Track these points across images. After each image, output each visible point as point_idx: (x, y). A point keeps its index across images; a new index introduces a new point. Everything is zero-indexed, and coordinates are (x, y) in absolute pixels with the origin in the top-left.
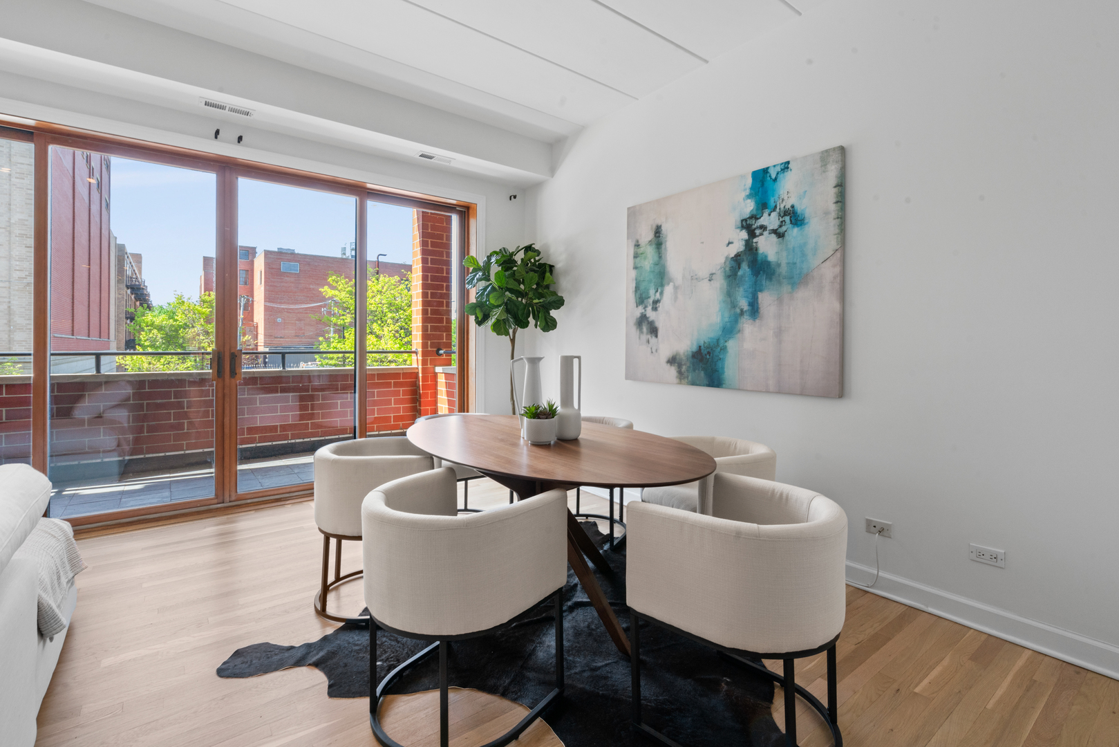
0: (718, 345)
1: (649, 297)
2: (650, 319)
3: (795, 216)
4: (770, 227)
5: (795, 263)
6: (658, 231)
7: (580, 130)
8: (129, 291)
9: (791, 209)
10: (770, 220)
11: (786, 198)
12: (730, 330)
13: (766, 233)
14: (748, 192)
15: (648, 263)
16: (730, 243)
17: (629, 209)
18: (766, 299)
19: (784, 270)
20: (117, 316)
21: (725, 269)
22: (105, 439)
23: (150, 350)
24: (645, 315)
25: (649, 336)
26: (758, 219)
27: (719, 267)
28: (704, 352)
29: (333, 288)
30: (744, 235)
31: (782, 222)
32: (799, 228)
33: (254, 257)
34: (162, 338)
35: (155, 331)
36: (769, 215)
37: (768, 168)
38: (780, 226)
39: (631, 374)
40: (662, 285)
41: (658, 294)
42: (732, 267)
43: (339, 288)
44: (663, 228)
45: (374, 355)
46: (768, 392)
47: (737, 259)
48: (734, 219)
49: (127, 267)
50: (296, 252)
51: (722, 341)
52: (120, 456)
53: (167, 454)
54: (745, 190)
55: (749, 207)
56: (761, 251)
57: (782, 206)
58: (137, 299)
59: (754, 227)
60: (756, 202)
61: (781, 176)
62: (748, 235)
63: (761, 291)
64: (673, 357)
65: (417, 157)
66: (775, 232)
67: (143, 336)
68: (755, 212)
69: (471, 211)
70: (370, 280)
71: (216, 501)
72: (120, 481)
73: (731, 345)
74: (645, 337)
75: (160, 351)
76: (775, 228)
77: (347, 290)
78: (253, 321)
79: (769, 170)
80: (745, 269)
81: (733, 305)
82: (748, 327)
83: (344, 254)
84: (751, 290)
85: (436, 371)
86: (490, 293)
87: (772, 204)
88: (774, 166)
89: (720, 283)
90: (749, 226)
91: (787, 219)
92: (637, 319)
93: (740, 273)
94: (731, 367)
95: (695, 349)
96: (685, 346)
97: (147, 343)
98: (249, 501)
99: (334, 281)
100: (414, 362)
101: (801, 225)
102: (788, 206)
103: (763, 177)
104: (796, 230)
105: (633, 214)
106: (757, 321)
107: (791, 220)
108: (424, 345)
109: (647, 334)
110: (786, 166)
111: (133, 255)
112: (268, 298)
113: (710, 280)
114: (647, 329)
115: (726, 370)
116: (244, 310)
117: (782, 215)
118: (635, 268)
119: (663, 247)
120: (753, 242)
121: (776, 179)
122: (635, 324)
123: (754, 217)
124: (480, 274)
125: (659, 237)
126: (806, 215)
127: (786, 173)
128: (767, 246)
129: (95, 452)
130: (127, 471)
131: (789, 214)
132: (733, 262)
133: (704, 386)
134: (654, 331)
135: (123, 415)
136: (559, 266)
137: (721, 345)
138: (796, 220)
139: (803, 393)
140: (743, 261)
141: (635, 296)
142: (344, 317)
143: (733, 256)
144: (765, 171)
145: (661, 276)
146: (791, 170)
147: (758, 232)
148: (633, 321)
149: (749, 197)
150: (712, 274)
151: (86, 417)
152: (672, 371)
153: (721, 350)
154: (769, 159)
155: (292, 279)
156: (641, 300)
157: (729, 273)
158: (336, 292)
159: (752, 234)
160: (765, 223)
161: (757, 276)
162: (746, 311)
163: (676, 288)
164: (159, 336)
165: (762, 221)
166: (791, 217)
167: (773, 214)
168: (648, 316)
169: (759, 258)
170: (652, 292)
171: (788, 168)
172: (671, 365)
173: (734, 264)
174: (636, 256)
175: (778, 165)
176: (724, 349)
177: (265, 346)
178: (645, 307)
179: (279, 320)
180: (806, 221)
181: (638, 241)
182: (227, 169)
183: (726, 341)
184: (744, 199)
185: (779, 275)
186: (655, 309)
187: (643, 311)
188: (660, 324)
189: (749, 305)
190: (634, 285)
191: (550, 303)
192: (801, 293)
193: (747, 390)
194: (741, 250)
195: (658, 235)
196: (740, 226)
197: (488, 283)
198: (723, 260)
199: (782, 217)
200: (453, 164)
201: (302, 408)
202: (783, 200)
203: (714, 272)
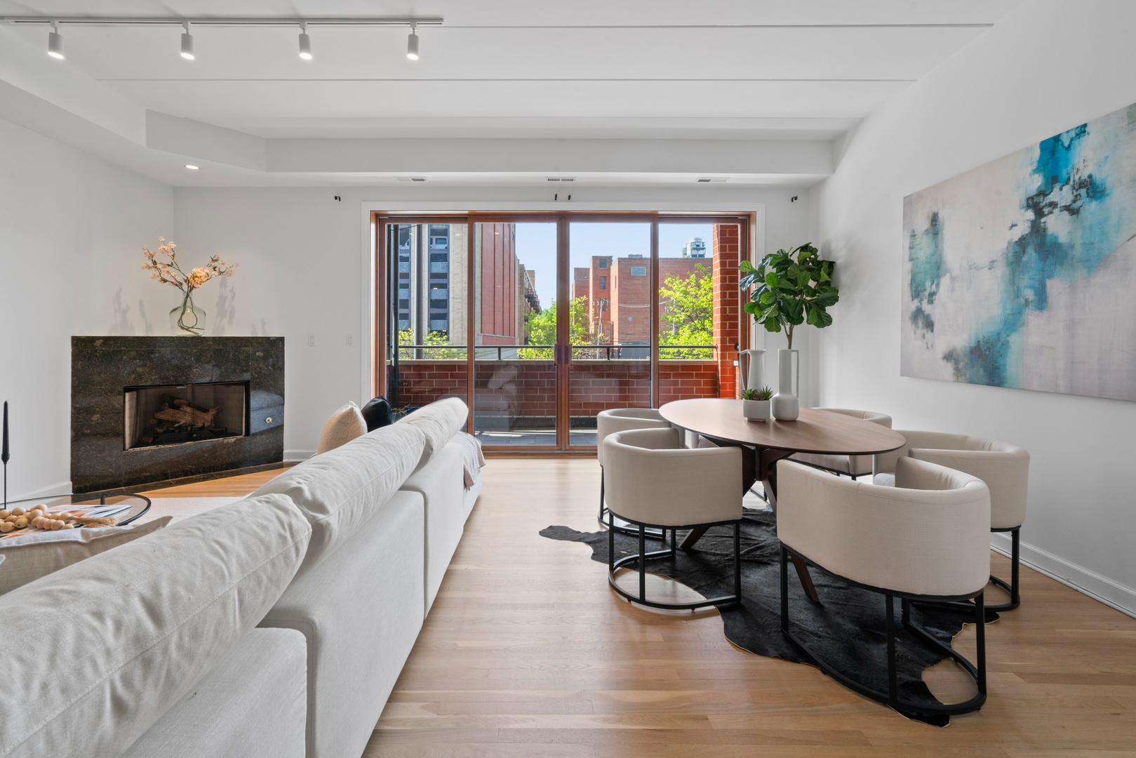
0: (999, 340)
1: (925, 290)
2: (926, 313)
3: (1093, 187)
4: (1062, 203)
5: (1093, 243)
6: (934, 219)
7: (858, 123)
8: (527, 300)
9: (1087, 179)
10: (1062, 195)
11: (1081, 168)
12: (1013, 322)
13: (1056, 211)
14: (1035, 166)
15: (924, 252)
16: (1013, 226)
17: (905, 198)
18: (1056, 287)
19: (1078, 252)
20: (520, 319)
21: (1007, 255)
22: (502, 402)
23: (537, 345)
24: (921, 309)
25: (925, 331)
26: (1047, 195)
27: (1001, 254)
28: (983, 347)
29: (669, 289)
30: (1030, 215)
31: (1076, 196)
32: (1098, 201)
33: (611, 265)
34: (544, 336)
35: (540, 330)
36: (1061, 189)
37: (1059, 135)
38: (1074, 201)
39: (907, 370)
40: (938, 277)
41: (934, 286)
42: (1016, 252)
43: (674, 289)
44: (940, 216)
45: (705, 350)
46: (1057, 393)
47: (1022, 243)
48: (1020, 197)
49: (525, 280)
50: (644, 257)
51: (1003, 336)
52: (510, 415)
53: (536, 417)
54: (1032, 164)
55: (1037, 182)
56: (1050, 231)
57: (1077, 178)
58: (532, 305)
59: (1042, 205)
60: (1044, 176)
61: (1076, 142)
62: (1035, 214)
63: (1050, 277)
64: (949, 352)
65: (697, 182)
66: (1067, 208)
67: (533, 334)
68: (1043, 189)
69: (751, 219)
70: (702, 279)
71: (557, 448)
72: (510, 431)
73: (1014, 339)
74: (920, 332)
75: (543, 345)
76: (1068, 204)
77: (681, 289)
78: (610, 320)
79: (1061, 138)
80: (1031, 255)
81: (1017, 294)
82: (1033, 319)
83: (686, 254)
84: (1037, 277)
85: (735, 365)
86: (762, 293)
87: (1064, 175)
88: (1068, 132)
89: (1001, 270)
90: (1036, 205)
91: (1083, 192)
92: (912, 313)
93: (1025, 259)
94: (1012, 365)
95: (973, 344)
96: (962, 341)
97: (535, 340)
98: (577, 452)
99: (669, 282)
100: (716, 358)
101: (1101, 197)
102: (1085, 176)
103: (1054, 147)
104: (1094, 204)
105: (910, 203)
106: (1045, 312)
107: (1088, 193)
108: (723, 341)
109: (923, 329)
110: (1082, 130)
111: (529, 271)
112: (621, 300)
113: (990, 269)
114: (922, 323)
115: (1008, 367)
116: (603, 311)
117: (1077, 187)
118: (911, 260)
119: (940, 235)
120: (1040, 223)
121: (1069, 147)
122: (911, 319)
123: (1042, 193)
124: (752, 276)
125: (936, 225)
126: (1108, 185)
127: (1082, 139)
128: (1057, 225)
129: (498, 410)
130: (514, 425)
131: (1086, 186)
132: (1016, 247)
133: (983, 384)
134: (929, 325)
135: (512, 388)
136: (840, 262)
137: (1002, 340)
138: (1095, 192)
139: (1101, 395)
140: (1028, 245)
141: (911, 289)
142: (679, 315)
143: (1017, 240)
144: (1057, 139)
145: (937, 268)
146: (1088, 134)
147: (1046, 210)
148: (908, 315)
149: (1036, 171)
150: (993, 262)
151: (494, 388)
152: (949, 368)
153: (1002, 345)
154: (1061, 125)
155: (640, 282)
156: (916, 292)
157: (1011, 259)
158: (672, 293)
159: (1039, 213)
160: (1055, 200)
161: (1045, 261)
162: (1031, 301)
163: (953, 279)
164: (542, 334)
165: (1052, 198)
166: (1088, 189)
167: (1066, 188)
168: (923, 309)
169: (1048, 240)
170: (928, 284)
171: (1084, 132)
172: (947, 361)
173: (1017, 248)
174: (911, 248)
175: (1072, 130)
176: (1006, 345)
177: (619, 342)
178: (921, 301)
179: (630, 319)
180: (1107, 192)
181: (913, 231)
182: (563, 219)
183: (1008, 336)
184: (1030, 175)
185: (1072, 258)
186: (931, 302)
187: (919, 304)
188: (935, 318)
189: (1035, 295)
190: (910, 278)
191: (823, 300)
192: (1100, 278)
193: (1032, 391)
194: (1026, 232)
195: (934, 223)
196: (1025, 205)
197: (763, 284)
198: (1004, 245)
199: (1077, 190)
200: (728, 182)
201: (621, 391)
202: (1078, 170)
203: (995, 259)
